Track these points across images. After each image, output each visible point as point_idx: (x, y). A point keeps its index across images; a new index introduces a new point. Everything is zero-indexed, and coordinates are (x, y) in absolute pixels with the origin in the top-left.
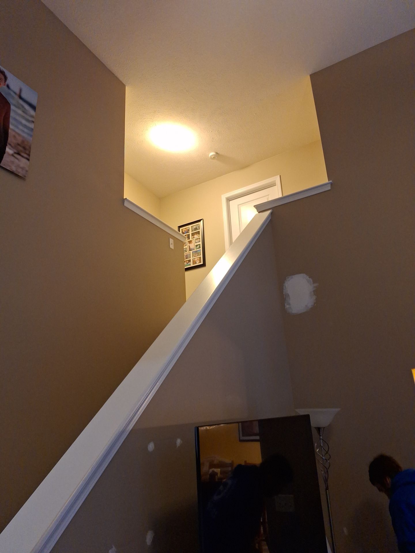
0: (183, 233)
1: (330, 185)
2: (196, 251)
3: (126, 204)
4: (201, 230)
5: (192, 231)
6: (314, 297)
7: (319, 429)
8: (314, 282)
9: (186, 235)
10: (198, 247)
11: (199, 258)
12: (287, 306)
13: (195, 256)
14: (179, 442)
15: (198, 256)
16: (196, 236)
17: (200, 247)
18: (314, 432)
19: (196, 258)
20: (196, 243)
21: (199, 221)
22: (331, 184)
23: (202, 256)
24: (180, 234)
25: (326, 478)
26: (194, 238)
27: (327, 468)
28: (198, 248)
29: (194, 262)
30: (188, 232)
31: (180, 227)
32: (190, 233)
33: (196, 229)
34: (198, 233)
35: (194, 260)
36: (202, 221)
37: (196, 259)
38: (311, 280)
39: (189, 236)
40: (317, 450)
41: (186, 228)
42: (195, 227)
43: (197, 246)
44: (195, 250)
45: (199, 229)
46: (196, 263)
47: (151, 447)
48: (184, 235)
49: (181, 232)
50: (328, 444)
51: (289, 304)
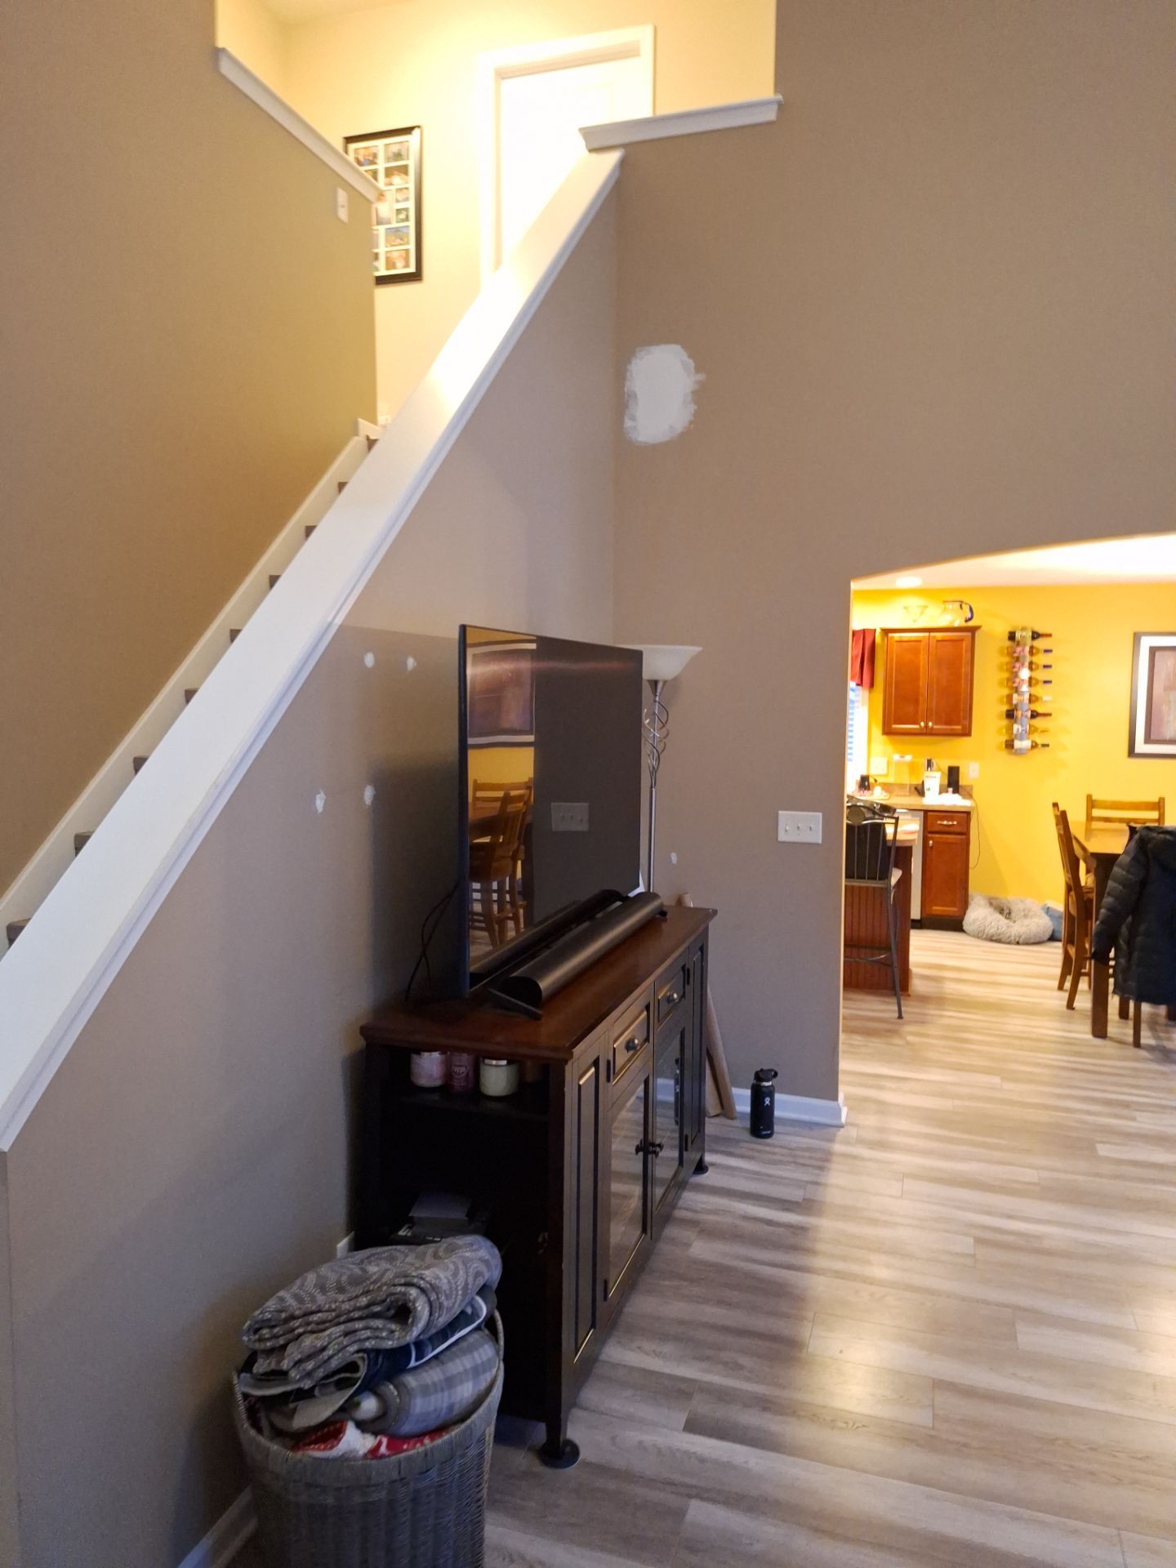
0: (360, 163)
1: (775, 107)
2: (397, 230)
3: (225, 68)
4: (412, 164)
5: (388, 160)
6: (692, 408)
7: (654, 684)
8: (698, 370)
9: (366, 171)
10: (402, 216)
11: (403, 253)
12: (628, 423)
13: (393, 243)
14: (411, 663)
15: (401, 244)
16: (397, 180)
17: (407, 219)
18: (646, 690)
19: (396, 251)
20: (397, 201)
21: (407, 131)
22: (781, 106)
23: (412, 247)
24: (348, 163)
25: (654, 767)
26: (391, 184)
27: (660, 751)
28: (403, 221)
29: (390, 264)
30: (373, 163)
31: (350, 140)
32: (381, 166)
33: (398, 156)
34: (404, 170)
35: (389, 255)
36: (416, 132)
37: (395, 255)
38: (691, 362)
39: (375, 174)
40: (646, 719)
41: (366, 148)
42: (394, 149)
43: (399, 211)
44: (394, 225)
45: (408, 159)
46: (394, 266)
47: (369, 660)
48: (362, 169)
49: (351, 158)
50: (668, 710)
51: (633, 419)
